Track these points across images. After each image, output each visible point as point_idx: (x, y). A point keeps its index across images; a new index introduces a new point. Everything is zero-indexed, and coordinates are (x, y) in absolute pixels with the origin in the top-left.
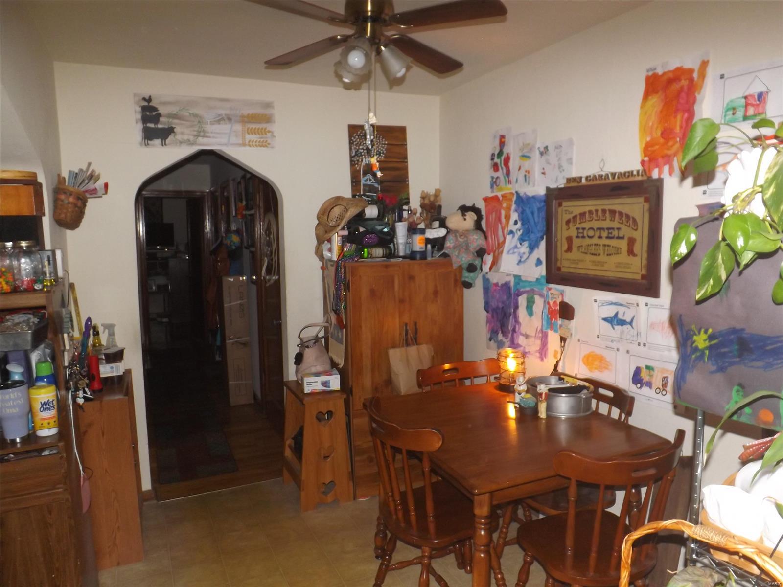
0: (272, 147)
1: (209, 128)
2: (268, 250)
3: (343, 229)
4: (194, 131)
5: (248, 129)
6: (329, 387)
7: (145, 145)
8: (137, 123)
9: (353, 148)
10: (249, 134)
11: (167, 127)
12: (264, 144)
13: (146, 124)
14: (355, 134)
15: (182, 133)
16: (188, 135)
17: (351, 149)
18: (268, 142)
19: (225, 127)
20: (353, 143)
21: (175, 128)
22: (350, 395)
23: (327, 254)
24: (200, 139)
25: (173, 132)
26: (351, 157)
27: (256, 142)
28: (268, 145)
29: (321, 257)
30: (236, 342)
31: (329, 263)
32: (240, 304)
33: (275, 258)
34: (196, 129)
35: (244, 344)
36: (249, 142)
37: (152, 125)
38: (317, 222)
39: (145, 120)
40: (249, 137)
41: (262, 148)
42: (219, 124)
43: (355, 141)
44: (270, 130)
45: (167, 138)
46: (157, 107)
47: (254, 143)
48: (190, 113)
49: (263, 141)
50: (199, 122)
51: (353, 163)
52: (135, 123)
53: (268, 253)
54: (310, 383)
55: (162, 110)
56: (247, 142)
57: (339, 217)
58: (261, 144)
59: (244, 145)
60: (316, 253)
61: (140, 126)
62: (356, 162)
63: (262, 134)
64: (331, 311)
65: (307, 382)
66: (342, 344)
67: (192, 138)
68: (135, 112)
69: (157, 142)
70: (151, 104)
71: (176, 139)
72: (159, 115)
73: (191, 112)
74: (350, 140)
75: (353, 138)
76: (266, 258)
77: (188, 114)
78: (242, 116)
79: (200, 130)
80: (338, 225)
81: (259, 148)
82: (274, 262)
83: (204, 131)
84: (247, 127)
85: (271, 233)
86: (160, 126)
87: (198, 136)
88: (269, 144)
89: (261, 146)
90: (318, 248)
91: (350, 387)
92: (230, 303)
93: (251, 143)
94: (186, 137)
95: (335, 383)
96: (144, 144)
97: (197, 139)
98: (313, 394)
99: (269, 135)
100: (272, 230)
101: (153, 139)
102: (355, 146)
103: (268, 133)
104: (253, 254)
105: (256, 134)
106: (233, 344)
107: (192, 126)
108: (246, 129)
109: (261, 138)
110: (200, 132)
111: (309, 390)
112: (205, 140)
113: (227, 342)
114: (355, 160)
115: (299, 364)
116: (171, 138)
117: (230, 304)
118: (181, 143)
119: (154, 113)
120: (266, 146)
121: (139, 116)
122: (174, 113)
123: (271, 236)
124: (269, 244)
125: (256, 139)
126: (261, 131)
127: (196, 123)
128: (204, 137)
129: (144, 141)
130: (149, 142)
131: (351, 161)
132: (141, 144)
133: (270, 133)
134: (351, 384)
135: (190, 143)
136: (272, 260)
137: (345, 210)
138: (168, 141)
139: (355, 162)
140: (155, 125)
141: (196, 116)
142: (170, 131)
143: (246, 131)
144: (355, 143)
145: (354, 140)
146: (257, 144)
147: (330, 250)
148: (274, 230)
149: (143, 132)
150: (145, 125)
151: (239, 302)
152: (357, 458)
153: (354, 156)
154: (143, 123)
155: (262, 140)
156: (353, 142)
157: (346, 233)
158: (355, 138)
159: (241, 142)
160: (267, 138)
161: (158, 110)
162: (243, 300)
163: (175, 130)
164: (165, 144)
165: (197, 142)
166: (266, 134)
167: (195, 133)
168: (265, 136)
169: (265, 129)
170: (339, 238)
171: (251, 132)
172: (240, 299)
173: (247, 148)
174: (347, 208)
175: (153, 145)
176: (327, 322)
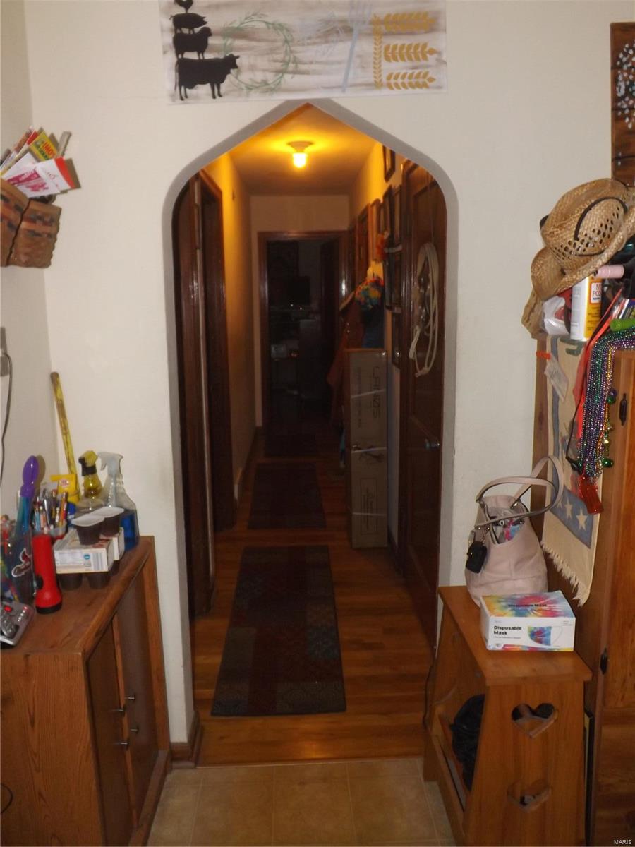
0: (439, 87)
1: (306, 53)
2: (421, 313)
3: (613, 261)
4: (275, 61)
5: (387, 48)
6: (548, 643)
7: (182, 99)
8: (165, 53)
9: (620, 78)
10: (387, 59)
11: (221, 57)
12: (421, 81)
13: (182, 54)
14: (627, 46)
15: (252, 68)
16: (264, 70)
17: (615, 81)
18: (430, 75)
19: (340, 49)
20: (620, 67)
21: (238, 57)
22: (600, 672)
23: (553, 324)
24: (287, 77)
25: (235, 66)
26: (616, 99)
27: (403, 77)
28: (428, 83)
29: (538, 331)
30: (366, 453)
31: (562, 347)
32: (375, 395)
33: (434, 325)
34: (280, 57)
35: (378, 458)
36: (389, 77)
37: (192, 56)
38: (539, 245)
39: (181, 44)
40: (389, 67)
41: (418, 90)
42: (327, 42)
43: (627, 62)
44: (434, 48)
45: (223, 80)
46: (202, 15)
47: (400, 81)
48: (267, 23)
49: (418, 76)
50: (286, 41)
51: (620, 113)
52: (162, 53)
53: (422, 317)
54: (501, 631)
55: (213, 22)
56: (384, 80)
57: (603, 230)
58: (413, 81)
59: (377, 85)
60: (526, 320)
61: (171, 59)
62: (627, 111)
63: (418, 59)
64: (556, 454)
65: (495, 627)
66: (589, 546)
67: (271, 77)
68: (162, 31)
69: (204, 90)
70: (191, 11)
71: (240, 81)
72: (207, 33)
73: (270, 20)
74: (615, 58)
75: (621, 56)
76: (417, 327)
77: (264, 25)
78: (376, 22)
79: (287, 58)
80: (601, 252)
81: (410, 90)
82: (431, 335)
83: (296, 61)
84: (384, 46)
85: (428, 280)
86: (208, 56)
87: (283, 72)
88: (431, 80)
89: (412, 86)
90: (532, 311)
91: (602, 652)
92: (360, 393)
93: (392, 81)
94: (259, 76)
95: (562, 634)
96: (179, 97)
97: (281, 77)
98: (508, 654)
99: (431, 59)
100: (430, 275)
101: (195, 84)
102: (625, 74)
103: (428, 55)
104: (398, 320)
105: (403, 59)
106: (361, 455)
107: (272, 51)
108: (383, 50)
109: (415, 68)
110: (287, 63)
111: (498, 645)
112: (298, 80)
113: (353, 452)
114: (625, 106)
115: (477, 570)
116: (230, 78)
117: (362, 395)
118: (249, 88)
119: (197, 30)
120: (425, 85)
121: (169, 39)
122: (236, 25)
123: (429, 287)
124: (425, 302)
125: (403, 72)
126: (415, 53)
127: (279, 44)
128: (296, 72)
129: (178, 88)
130: (188, 90)
131: (615, 109)
132: (172, 96)
133: (435, 56)
134: (604, 646)
135: (267, 88)
136: (428, 330)
137: (622, 211)
138: (224, 87)
139: (623, 110)
140: (199, 55)
141: (279, 27)
142: (229, 64)
143: (383, 54)
144: (625, 67)
145: (625, 59)
146: (406, 81)
147: (566, 315)
148: (434, 274)
149: (176, 71)
150: (180, 56)
151: (373, 392)
152: (602, 813)
153: (623, 98)
154: (177, 54)
155: (417, 72)
156: (622, 64)
157: (618, 271)
158: (625, 54)
159: (372, 80)
160: (428, 66)
161: (205, 23)
162: (378, 389)
163: (238, 62)
164: (220, 95)
165: (283, 85)
166: (425, 58)
167: (278, 65)
168: (423, 62)
169: (425, 45)
170: (594, 286)
171: (392, 55)
172: (375, 389)
173: (386, 91)
174: (627, 205)
175: (197, 98)
176: (542, 476)
